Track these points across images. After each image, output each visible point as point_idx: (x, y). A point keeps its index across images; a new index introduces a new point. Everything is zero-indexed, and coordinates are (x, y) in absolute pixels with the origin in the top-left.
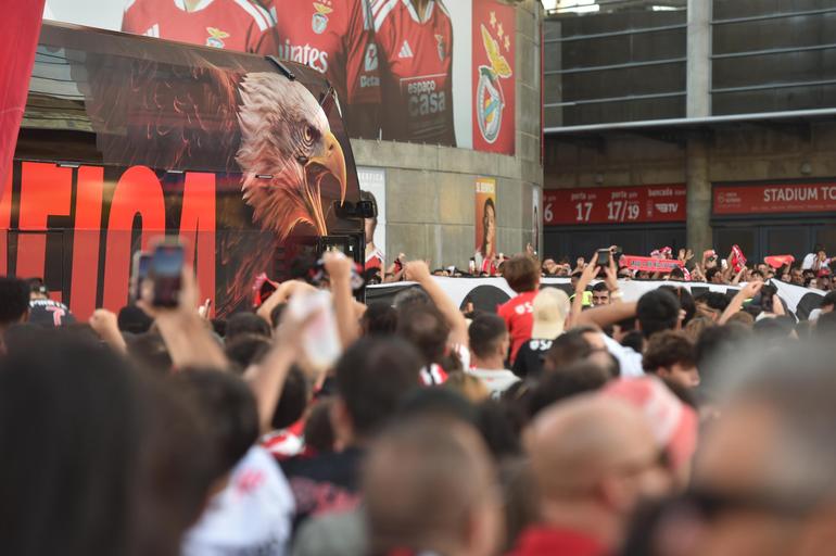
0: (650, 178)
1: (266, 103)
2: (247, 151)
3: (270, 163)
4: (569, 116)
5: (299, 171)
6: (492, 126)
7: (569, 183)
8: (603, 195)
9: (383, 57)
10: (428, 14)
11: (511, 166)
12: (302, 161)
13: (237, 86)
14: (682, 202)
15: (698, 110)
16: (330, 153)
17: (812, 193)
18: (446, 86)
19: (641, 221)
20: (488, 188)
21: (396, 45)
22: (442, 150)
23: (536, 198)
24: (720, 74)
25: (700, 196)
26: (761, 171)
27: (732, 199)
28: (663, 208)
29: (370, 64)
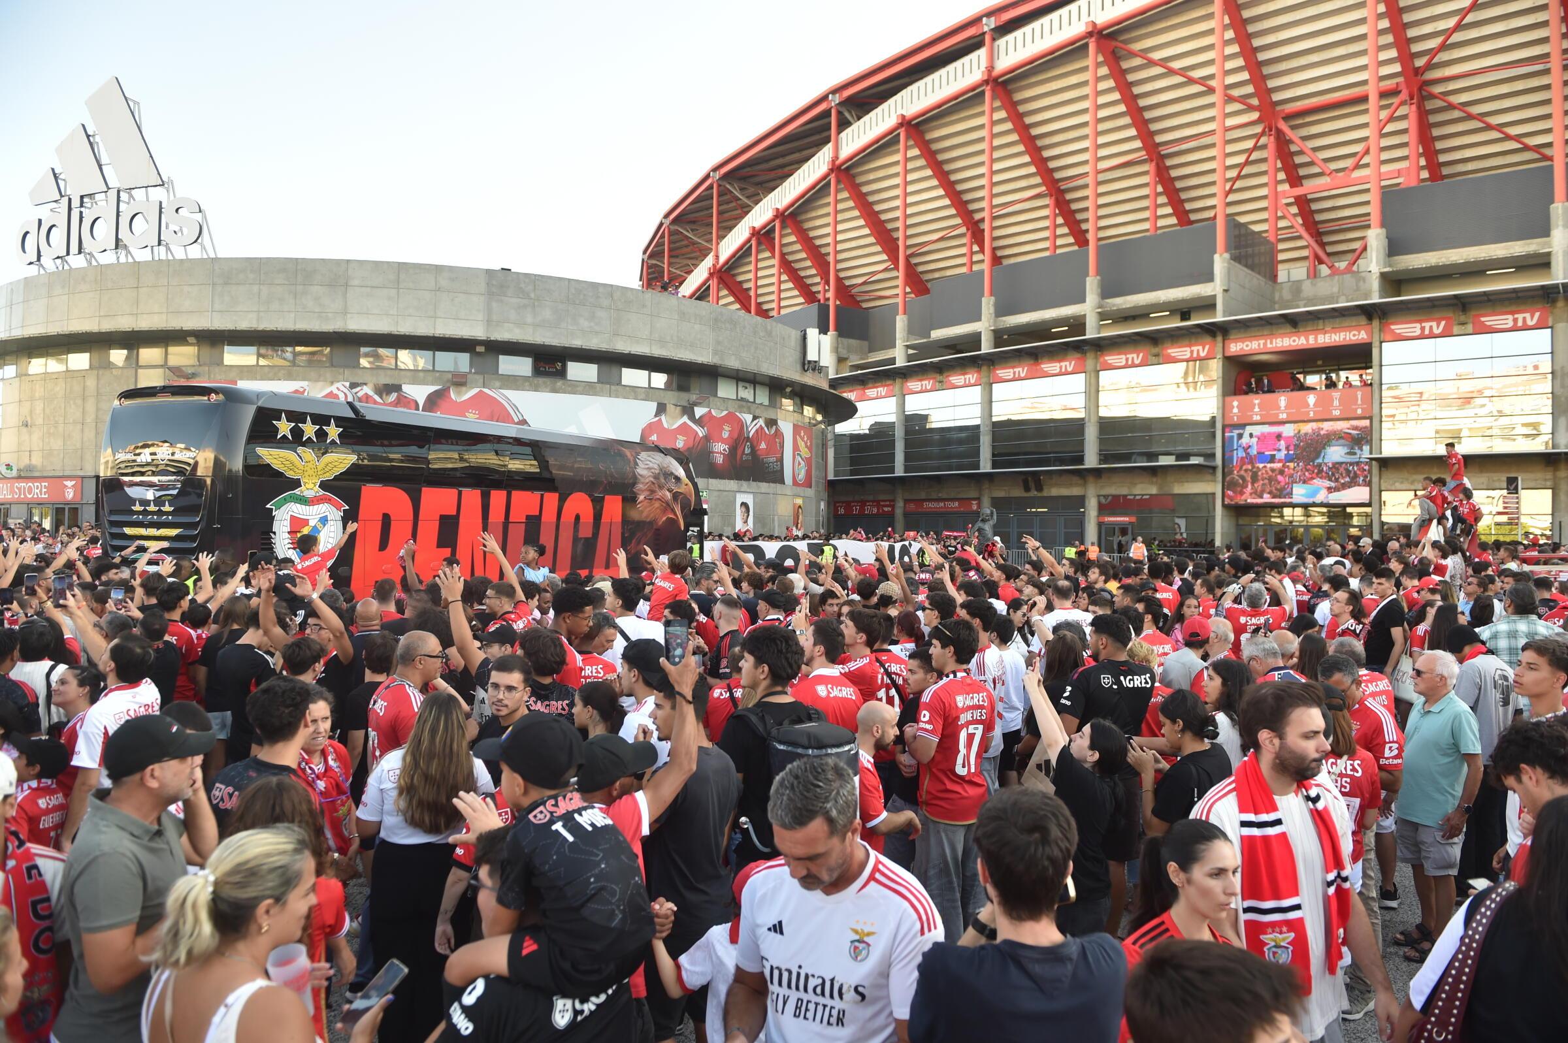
0: (881, 497)
1: (651, 465)
2: (640, 486)
3: (652, 492)
4: (852, 473)
5: (669, 495)
6: (802, 476)
7: (850, 499)
8: (863, 504)
9: (753, 448)
10: (773, 431)
11: (810, 492)
12: (670, 491)
13: (635, 458)
14: (893, 507)
15: (899, 471)
16: (686, 487)
17: (942, 504)
18: (781, 460)
19: (878, 514)
20: (799, 501)
21: (759, 443)
22: (779, 486)
23: (823, 505)
24: (908, 457)
25: (900, 504)
26: (923, 495)
27: (912, 506)
28: (886, 509)
29: (747, 451)
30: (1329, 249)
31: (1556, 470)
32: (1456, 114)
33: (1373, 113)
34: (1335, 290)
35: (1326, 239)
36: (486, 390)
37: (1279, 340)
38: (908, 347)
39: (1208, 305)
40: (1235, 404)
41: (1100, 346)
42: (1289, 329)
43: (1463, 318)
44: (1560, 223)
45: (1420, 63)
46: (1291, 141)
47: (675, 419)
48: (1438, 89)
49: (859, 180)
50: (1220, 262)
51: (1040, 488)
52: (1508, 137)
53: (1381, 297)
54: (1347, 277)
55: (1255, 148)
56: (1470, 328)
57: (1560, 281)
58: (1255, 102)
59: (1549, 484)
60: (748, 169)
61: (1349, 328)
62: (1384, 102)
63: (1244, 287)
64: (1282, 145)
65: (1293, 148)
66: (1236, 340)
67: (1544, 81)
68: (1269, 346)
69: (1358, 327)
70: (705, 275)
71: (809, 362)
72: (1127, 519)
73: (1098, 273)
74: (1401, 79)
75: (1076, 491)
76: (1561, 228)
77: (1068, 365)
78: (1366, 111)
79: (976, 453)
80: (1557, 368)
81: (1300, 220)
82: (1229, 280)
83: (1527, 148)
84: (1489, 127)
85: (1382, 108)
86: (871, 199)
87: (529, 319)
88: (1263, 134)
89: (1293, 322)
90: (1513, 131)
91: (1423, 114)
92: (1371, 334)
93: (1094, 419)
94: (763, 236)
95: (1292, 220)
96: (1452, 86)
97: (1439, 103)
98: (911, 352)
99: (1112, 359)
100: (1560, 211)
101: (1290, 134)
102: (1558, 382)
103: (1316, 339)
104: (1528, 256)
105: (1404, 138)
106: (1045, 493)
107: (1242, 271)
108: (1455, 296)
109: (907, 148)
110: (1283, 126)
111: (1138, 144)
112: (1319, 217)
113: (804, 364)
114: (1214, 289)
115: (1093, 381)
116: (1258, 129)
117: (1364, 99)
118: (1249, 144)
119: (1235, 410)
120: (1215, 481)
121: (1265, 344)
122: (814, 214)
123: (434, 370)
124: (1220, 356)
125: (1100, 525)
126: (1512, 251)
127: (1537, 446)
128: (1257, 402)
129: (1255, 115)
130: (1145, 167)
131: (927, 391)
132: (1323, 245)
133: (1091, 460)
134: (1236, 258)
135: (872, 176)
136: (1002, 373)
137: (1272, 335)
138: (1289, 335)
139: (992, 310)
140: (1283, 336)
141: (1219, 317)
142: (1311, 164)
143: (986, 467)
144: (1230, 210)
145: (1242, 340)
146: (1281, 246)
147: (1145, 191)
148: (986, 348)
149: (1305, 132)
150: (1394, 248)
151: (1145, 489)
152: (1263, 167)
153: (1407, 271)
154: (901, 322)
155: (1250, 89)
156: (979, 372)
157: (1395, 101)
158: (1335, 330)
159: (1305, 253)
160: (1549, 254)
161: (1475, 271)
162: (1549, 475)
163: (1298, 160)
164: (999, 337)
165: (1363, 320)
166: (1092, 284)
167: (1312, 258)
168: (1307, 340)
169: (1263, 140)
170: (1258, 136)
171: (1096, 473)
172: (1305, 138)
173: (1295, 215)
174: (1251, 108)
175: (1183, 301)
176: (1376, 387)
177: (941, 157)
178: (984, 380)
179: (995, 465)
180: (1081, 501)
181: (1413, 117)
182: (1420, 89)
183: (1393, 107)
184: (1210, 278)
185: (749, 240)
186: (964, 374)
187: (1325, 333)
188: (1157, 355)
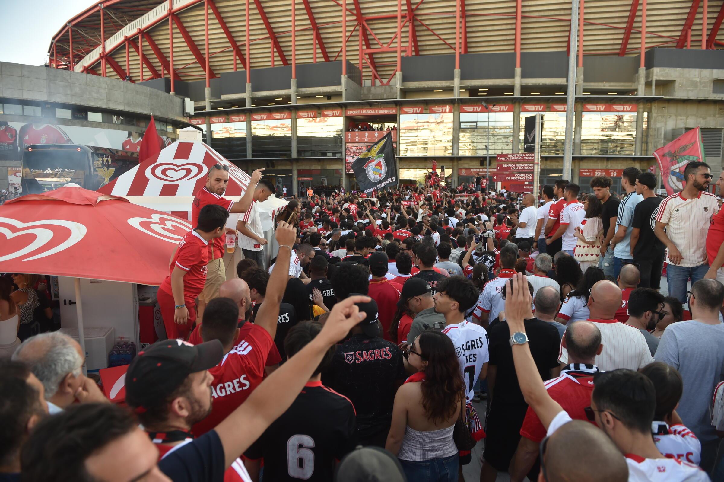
30: (379, 73)
31: (453, 162)
32: (424, 28)
33: (398, 23)
34: (383, 91)
35: (378, 69)
36: (50, 125)
37: (365, 111)
38: (211, 102)
39: (339, 95)
40: (349, 135)
41: (297, 109)
42: (369, 107)
43: (426, 107)
44: (457, 76)
45: (414, 7)
46: (367, 30)
47: (136, 139)
48: (419, 18)
49: (182, 20)
50: (344, 78)
51: (273, 166)
52: (440, 39)
53: (401, 98)
54: (387, 87)
55: (354, 30)
56: (428, 111)
57: (456, 98)
58: (355, 12)
59: (451, 167)
60: (119, 5)
61: (389, 108)
62: (403, 20)
63: (351, 88)
64: (364, 30)
65: (368, 32)
66: (350, 110)
67: (453, 20)
68: (362, 113)
69: (392, 108)
70: (98, 56)
71: (186, 113)
72: (309, 179)
73: (296, 77)
74: (407, 12)
75: (288, 168)
76: (457, 78)
77: (284, 115)
78: (396, 22)
79: (245, 150)
80: (455, 127)
81: (369, 61)
82: (347, 86)
83: (446, 44)
84: (435, 34)
85: (402, 21)
86: (188, 30)
87: (69, 92)
88: (357, 25)
89: (371, 105)
90: (443, 37)
91: (414, 26)
92: (397, 111)
93: (295, 138)
94: (132, 41)
95: (366, 60)
96: (424, 17)
97: (419, 23)
98: (212, 104)
99: (301, 114)
100: (457, 72)
101: (367, 27)
102: (455, 132)
103: (378, 112)
104: (447, 87)
105: (407, 34)
106: (276, 168)
107: (351, 82)
108: (425, 100)
109: (208, 9)
110: (365, 23)
111: (309, 22)
112: (376, 60)
113: (183, 114)
114: (341, 89)
115: (295, 123)
116: (356, 23)
117: (396, 17)
118: (352, 28)
119: (349, 137)
120: (342, 164)
121: (360, 112)
122: (158, 33)
123: (23, 115)
124: (344, 116)
125: (298, 181)
126: (442, 85)
127: (447, 154)
128: (357, 134)
129: (355, 18)
130: (312, 32)
131: (221, 122)
132: (377, 71)
133: (294, 155)
134: (349, 77)
135: (189, 19)
136: (255, 117)
137: (363, 109)
138: (369, 109)
139: (250, 89)
140: (367, 109)
141: (343, 101)
142: (374, 39)
143: (249, 157)
144: (348, 58)
145: (352, 110)
146: (364, 70)
147: (312, 42)
148: (248, 106)
149: (372, 27)
150: (405, 79)
151: (317, 167)
152: (357, 38)
153: (409, 89)
154: (207, 90)
155: (353, 7)
156: (245, 116)
157: (405, 20)
158: (385, 108)
159: (370, 74)
160: (453, 87)
161: (430, 90)
162: (451, 164)
163: (370, 37)
164: (254, 101)
165: (394, 106)
166: (293, 82)
167: (373, 76)
168: (375, 112)
169: (357, 28)
170: (356, 26)
171: (297, 160)
172: (372, 29)
173: (367, 59)
174: (353, 14)
175: (330, 92)
176: (398, 131)
177: (223, 15)
178: (248, 119)
179: (254, 156)
180: (291, 171)
181: (411, 27)
182: (413, 17)
183: (405, 22)
184: (340, 84)
185: (123, 42)
186: (238, 116)
187: (381, 109)
188: (320, 114)
